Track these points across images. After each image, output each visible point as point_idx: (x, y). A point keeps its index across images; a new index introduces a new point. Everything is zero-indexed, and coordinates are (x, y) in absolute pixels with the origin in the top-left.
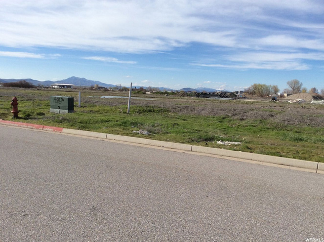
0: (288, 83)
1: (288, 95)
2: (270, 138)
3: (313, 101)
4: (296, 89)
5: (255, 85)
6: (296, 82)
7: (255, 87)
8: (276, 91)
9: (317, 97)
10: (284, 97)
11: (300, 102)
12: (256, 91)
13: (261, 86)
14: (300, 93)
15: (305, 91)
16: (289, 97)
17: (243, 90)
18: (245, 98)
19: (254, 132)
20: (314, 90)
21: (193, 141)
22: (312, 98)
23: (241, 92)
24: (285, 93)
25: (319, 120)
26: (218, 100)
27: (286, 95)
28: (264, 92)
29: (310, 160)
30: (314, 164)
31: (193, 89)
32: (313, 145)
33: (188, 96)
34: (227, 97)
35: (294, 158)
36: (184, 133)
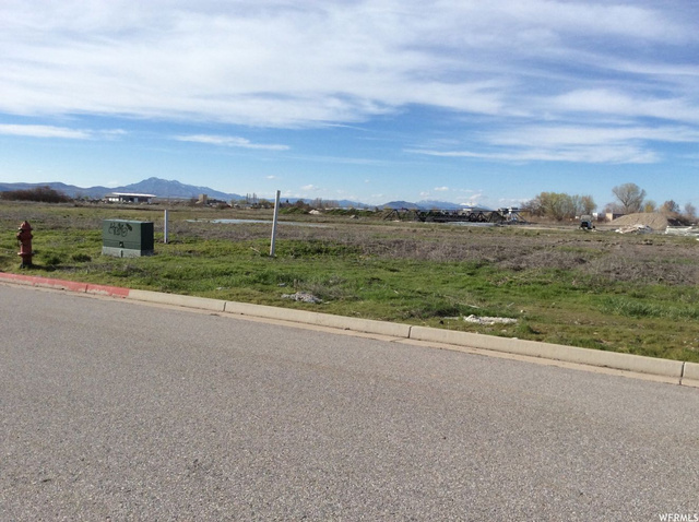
0: (615, 191)
1: (615, 217)
2: (578, 309)
3: (669, 230)
4: (632, 203)
5: (544, 195)
6: (632, 189)
7: (545, 199)
8: (590, 207)
9: (677, 221)
10: (607, 221)
11: (641, 232)
12: (547, 208)
13: (558, 197)
14: (641, 211)
15: (650, 208)
16: (618, 221)
17: (518, 206)
18: (522, 223)
19: (544, 296)
20: (671, 205)
21: (412, 315)
22: (666, 222)
23: (515, 211)
24: (608, 211)
25: (683, 269)
26: (466, 228)
27: (610, 216)
28: (563, 210)
29: (666, 357)
30: (673, 365)
31: (410, 204)
32: (672, 323)
33: (400, 218)
34: (483, 220)
35: (631, 352)
36: (392, 298)
